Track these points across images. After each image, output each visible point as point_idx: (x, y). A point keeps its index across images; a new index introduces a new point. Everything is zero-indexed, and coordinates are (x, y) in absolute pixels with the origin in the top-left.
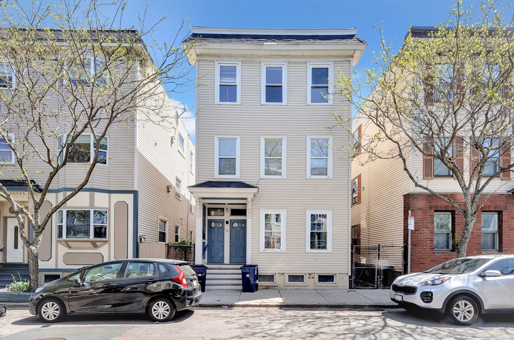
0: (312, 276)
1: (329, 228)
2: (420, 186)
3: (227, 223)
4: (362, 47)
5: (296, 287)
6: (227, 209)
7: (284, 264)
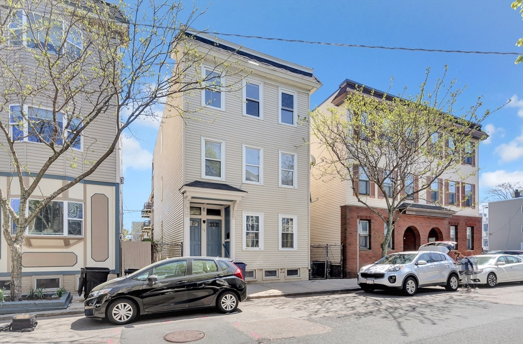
0: (283, 271)
1: (295, 229)
2: (362, 202)
3: (204, 222)
4: (318, 86)
5: (271, 281)
6: (204, 208)
7: (262, 261)
